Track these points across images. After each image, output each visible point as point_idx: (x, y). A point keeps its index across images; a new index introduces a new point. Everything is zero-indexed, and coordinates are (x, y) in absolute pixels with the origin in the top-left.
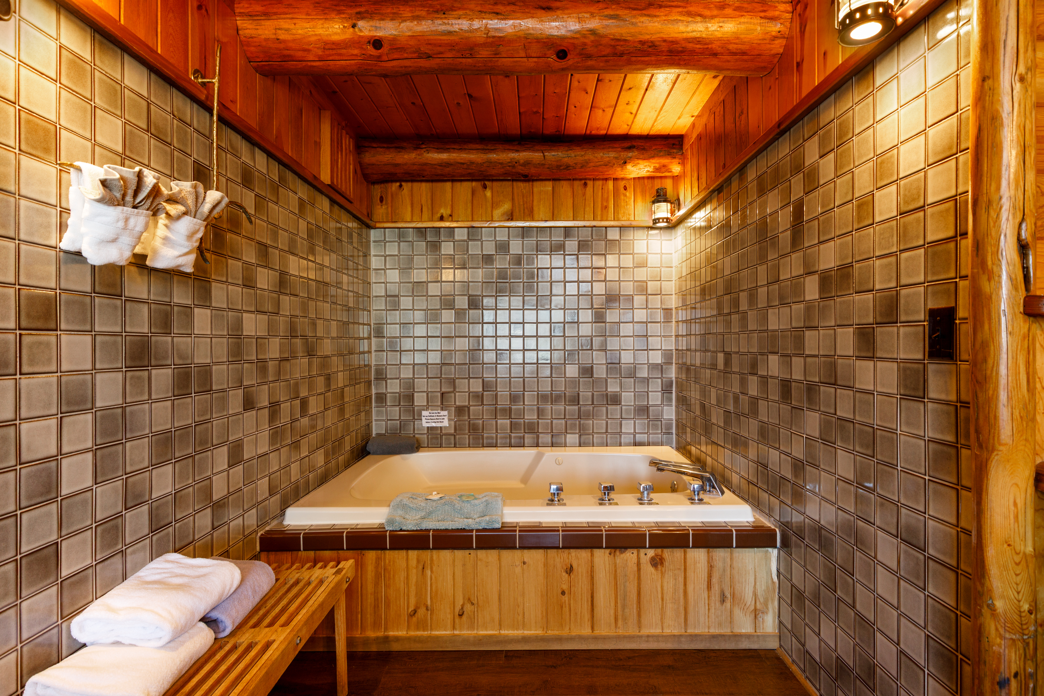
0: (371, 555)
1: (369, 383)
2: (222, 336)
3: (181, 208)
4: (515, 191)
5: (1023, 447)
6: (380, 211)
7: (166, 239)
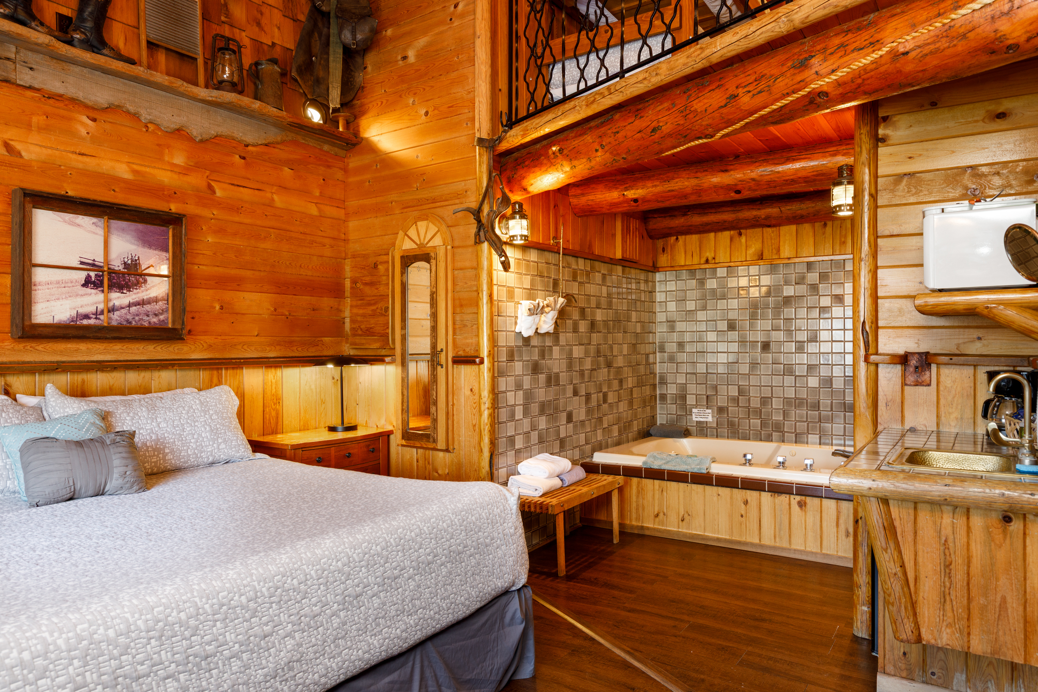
0: (635, 480)
1: (655, 386)
2: (564, 359)
3: (550, 309)
4: (765, 235)
6: (663, 260)
7: (544, 321)
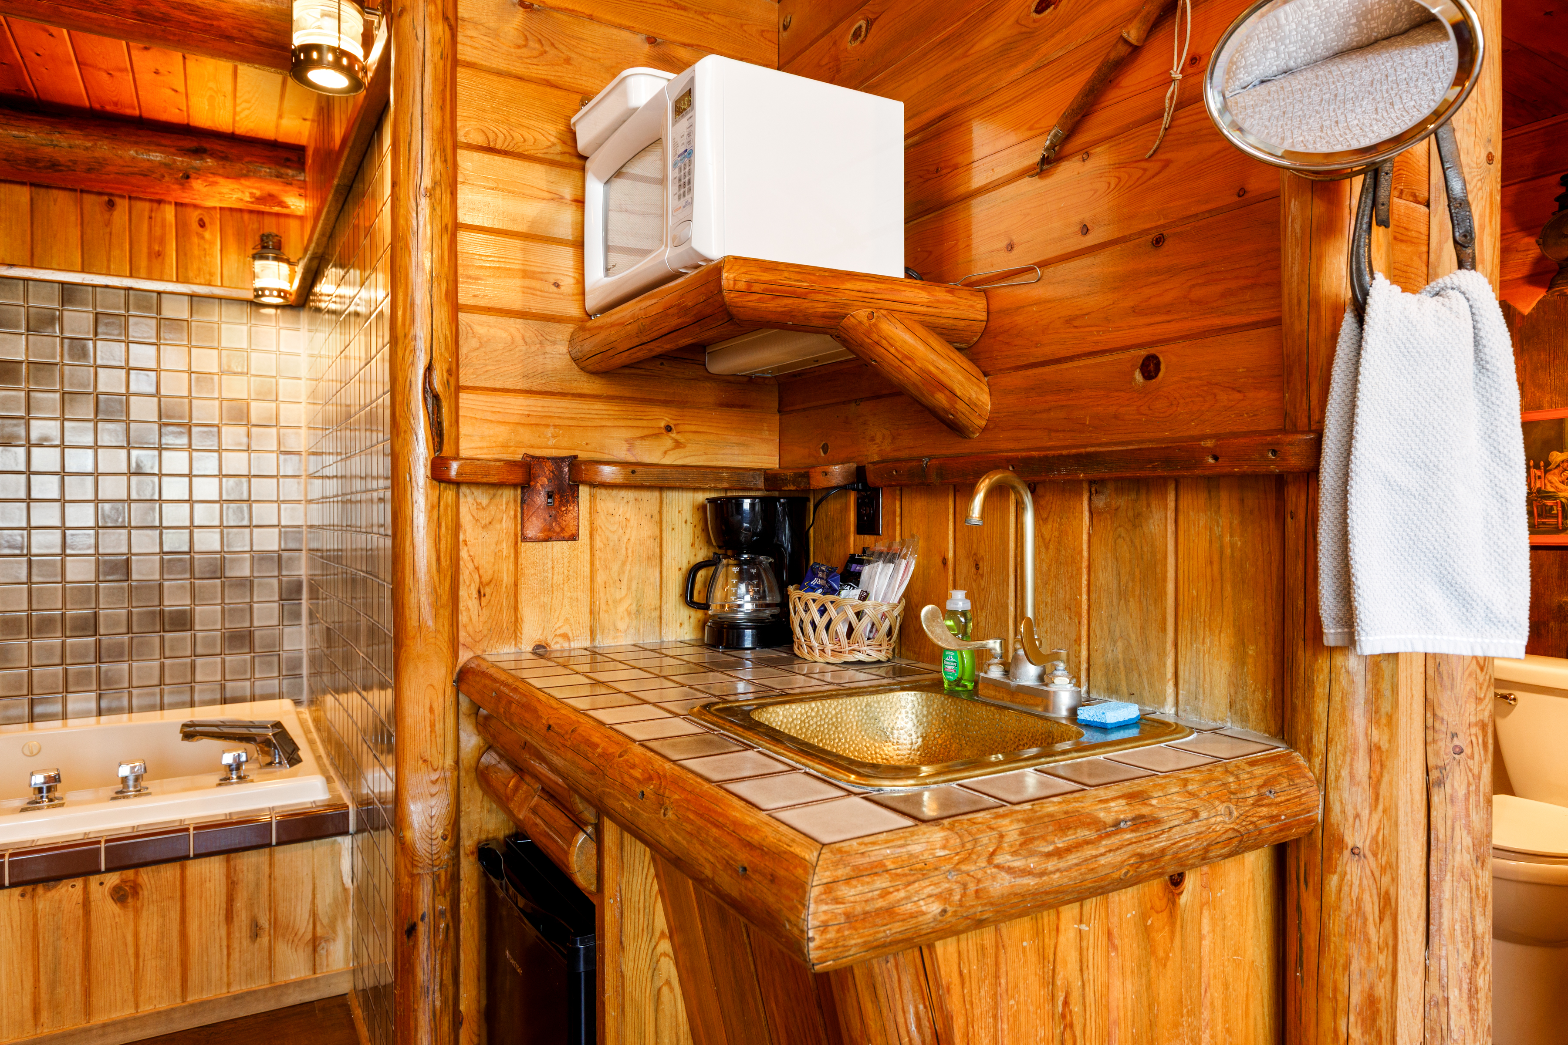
5: (433, 640)
